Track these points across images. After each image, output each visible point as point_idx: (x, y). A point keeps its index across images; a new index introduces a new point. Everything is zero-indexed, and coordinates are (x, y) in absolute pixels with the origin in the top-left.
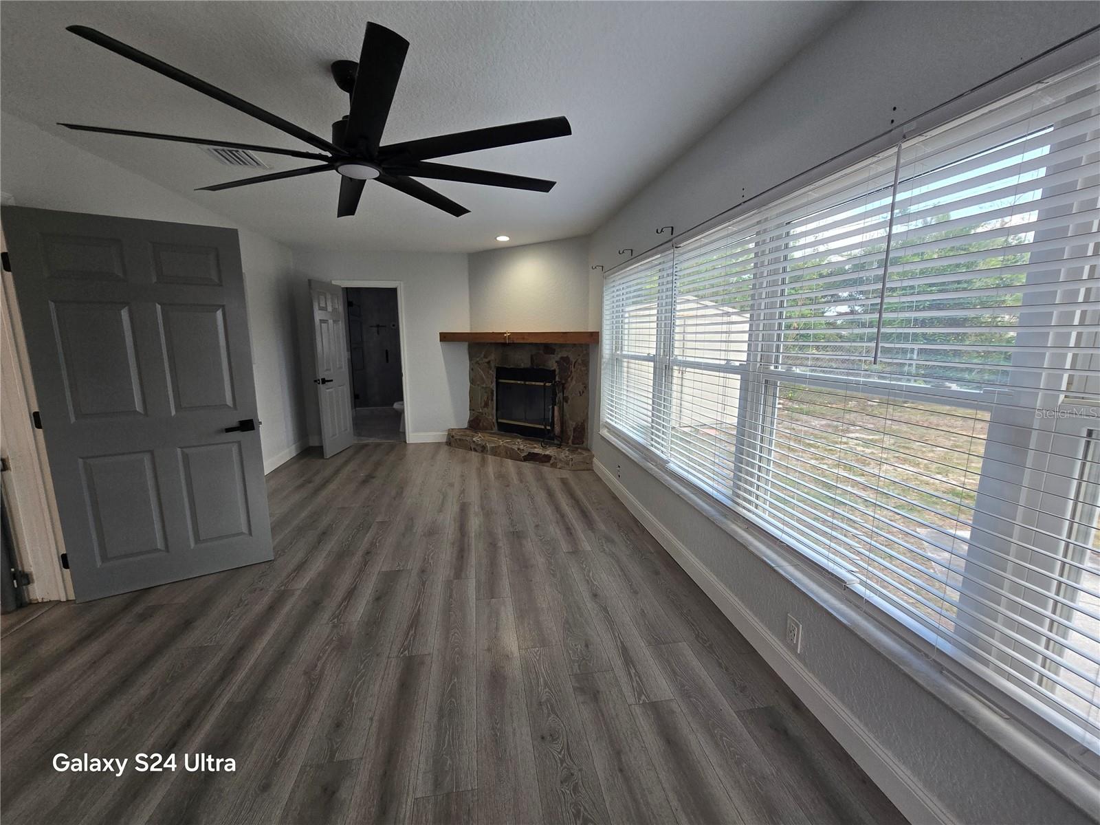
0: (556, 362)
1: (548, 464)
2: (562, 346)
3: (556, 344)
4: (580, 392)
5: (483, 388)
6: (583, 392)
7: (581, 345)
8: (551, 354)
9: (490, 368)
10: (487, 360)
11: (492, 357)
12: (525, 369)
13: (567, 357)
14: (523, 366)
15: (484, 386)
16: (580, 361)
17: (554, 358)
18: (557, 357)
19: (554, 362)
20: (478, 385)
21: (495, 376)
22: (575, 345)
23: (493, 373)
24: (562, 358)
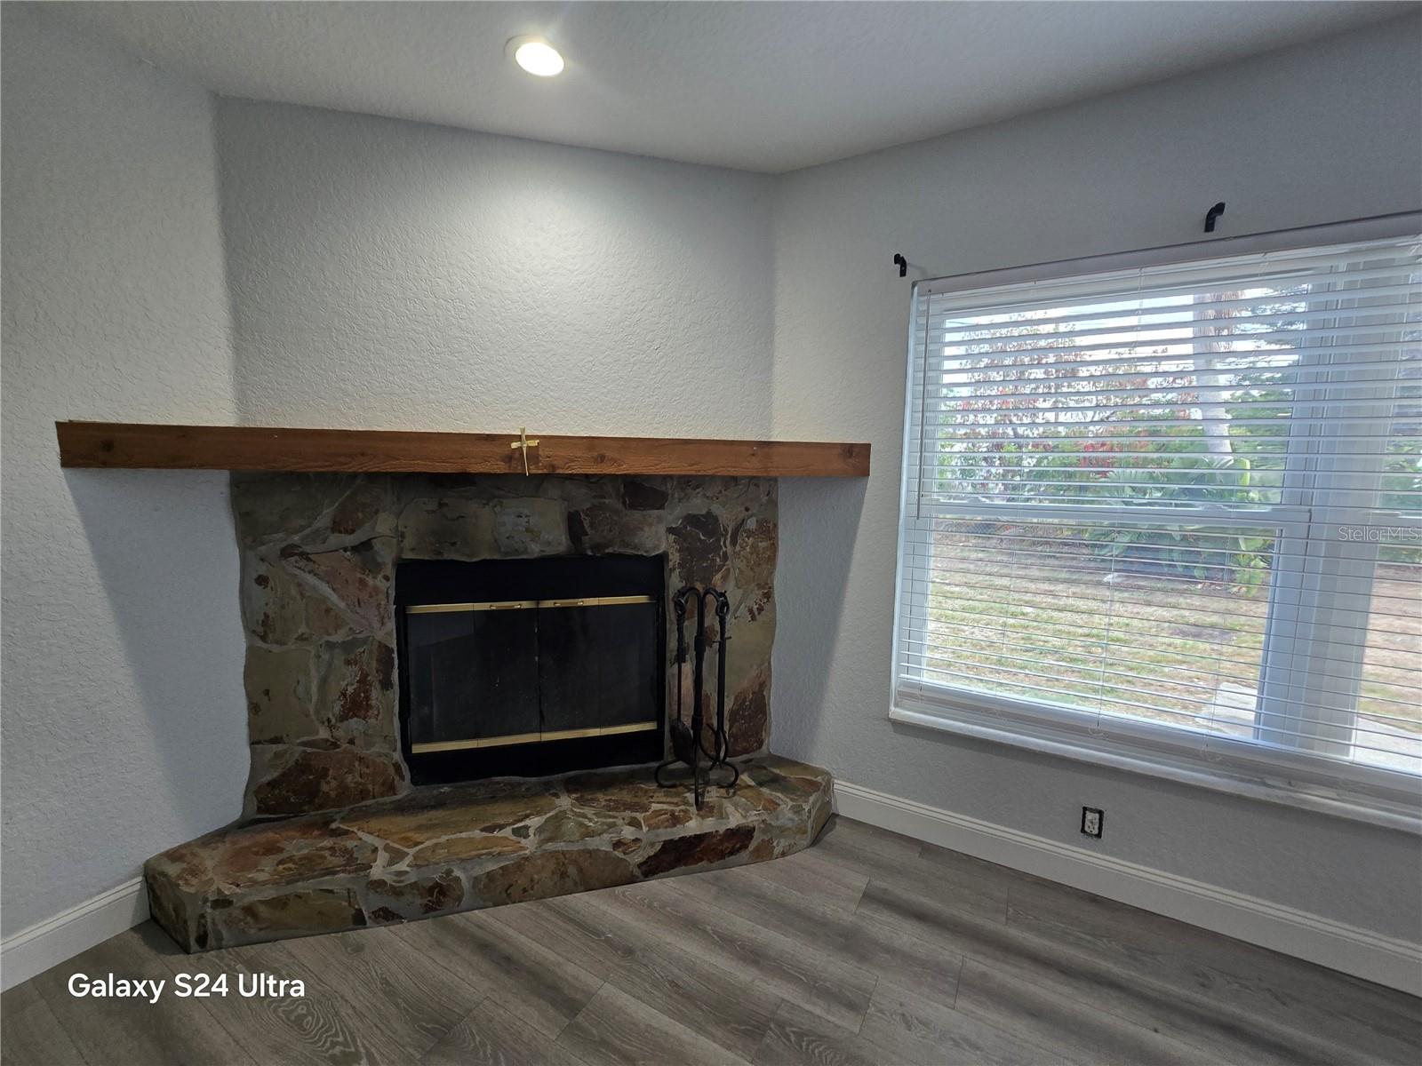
0: (670, 530)
1: (744, 855)
2: (688, 483)
3: (666, 478)
4: (751, 611)
5: (330, 646)
6: (760, 610)
7: (754, 481)
8: (653, 507)
9: (373, 567)
10: (351, 540)
11: (384, 525)
12: (544, 562)
13: (709, 514)
14: (535, 550)
15: (339, 637)
16: (751, 524)
17: (660, 519)
18: (673, 514)
19: (662, 529)
20: (301, 638)
21: (393, 593)
22: (735, 479)
23: (384, 584)
24: (692, 520)
